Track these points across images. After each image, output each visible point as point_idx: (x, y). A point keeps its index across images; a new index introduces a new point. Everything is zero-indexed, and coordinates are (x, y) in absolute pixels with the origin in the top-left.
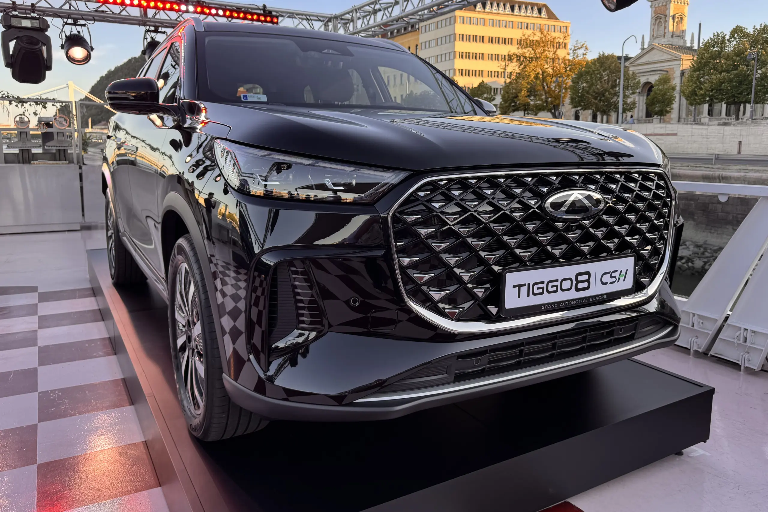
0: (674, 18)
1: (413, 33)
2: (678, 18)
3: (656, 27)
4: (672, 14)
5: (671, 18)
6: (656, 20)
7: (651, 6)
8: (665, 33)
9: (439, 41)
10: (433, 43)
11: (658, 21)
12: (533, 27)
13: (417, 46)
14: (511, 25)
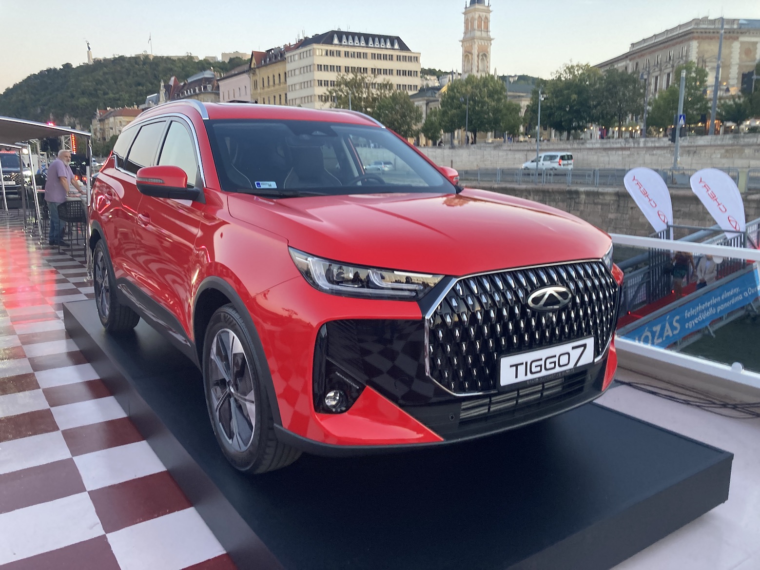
1: (281, 63)
2: (482, 56)
3: (466, 63)
4: (476, 52)
5: (476, 57)
6: (465, 57)
8: (472, 69)
9: (302, 70)
10: (297, 72)
11: (467, 58)
12: (385, 57)
13: (285, 73)
14: (365, 55)
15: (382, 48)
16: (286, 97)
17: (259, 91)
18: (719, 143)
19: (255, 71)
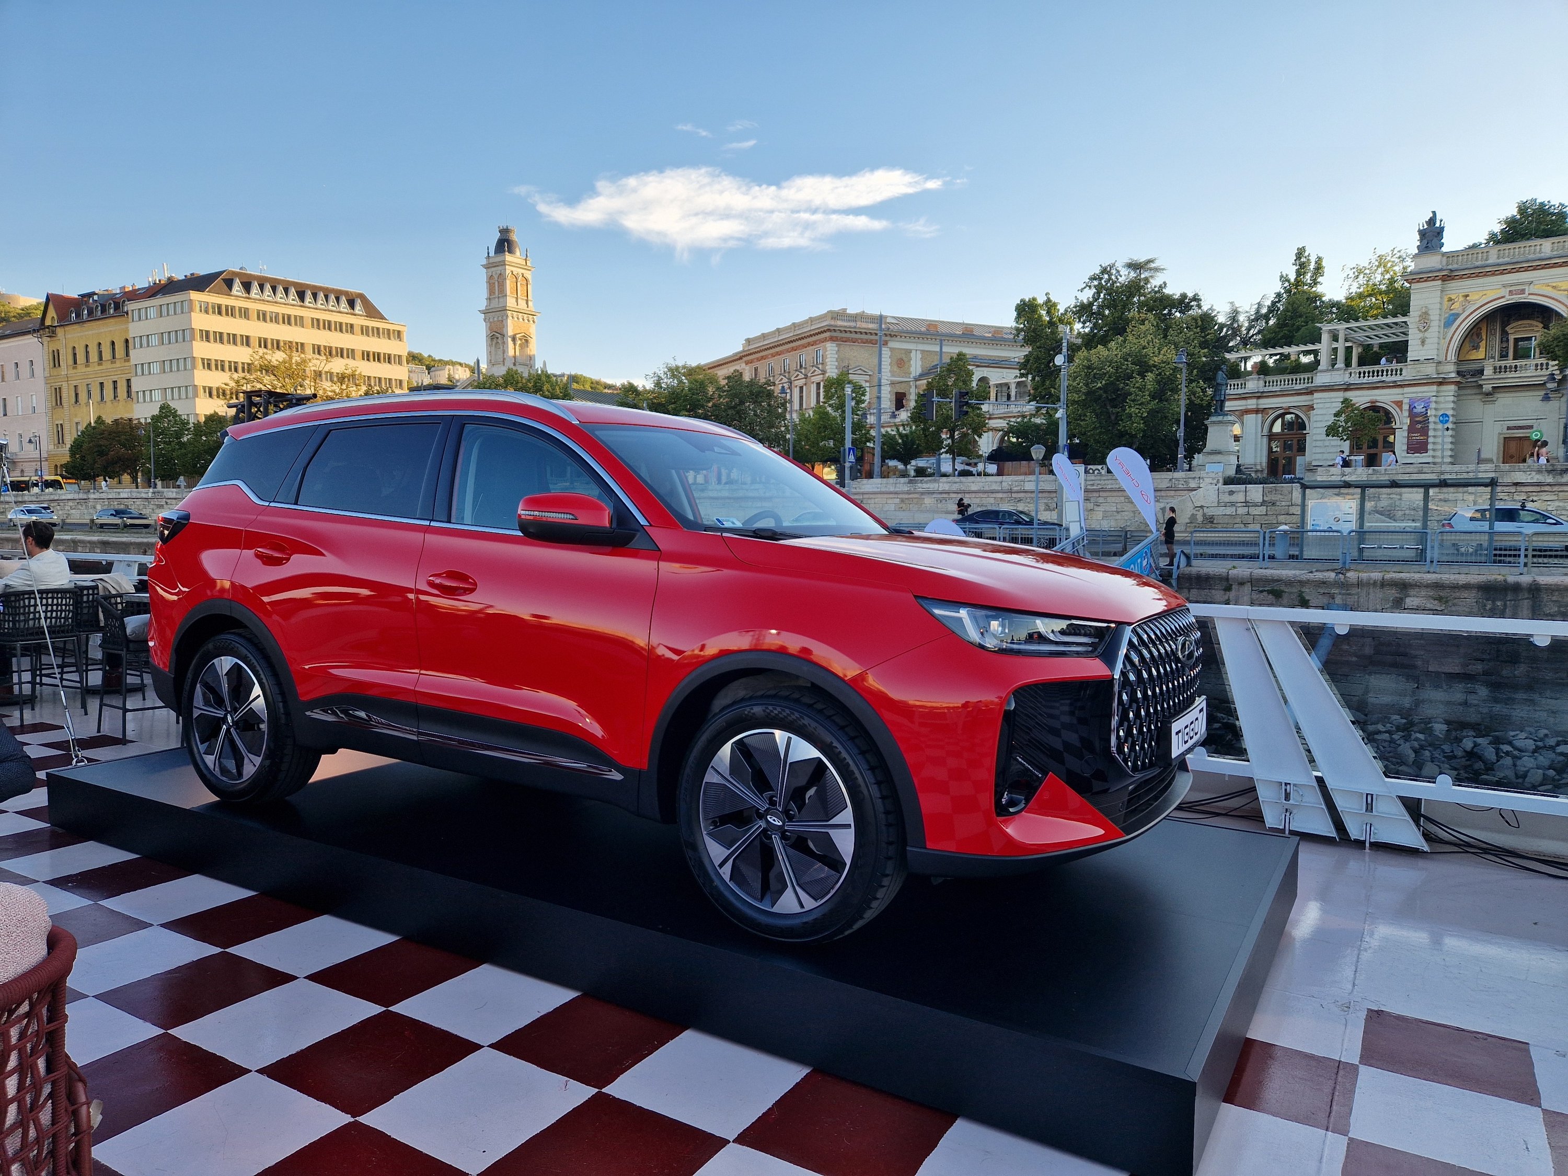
0: (514, 339)
1: (117, 319)
2: (520, 339)
3: (493, 348)
4: (510, 333)
5: (510, 339)
6: (492, 339)
7: (485, 320)
8: (504, 359)
9: (167, 338)
10: (154, 340)
11: (495, 340)
12: (340, 327)
13: (127, 341)
14: (299, 321)
15: (332, 311)
16: (129, 386)
17: (63, 370)
18: (892, 489)
19: (54, 332)
